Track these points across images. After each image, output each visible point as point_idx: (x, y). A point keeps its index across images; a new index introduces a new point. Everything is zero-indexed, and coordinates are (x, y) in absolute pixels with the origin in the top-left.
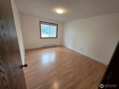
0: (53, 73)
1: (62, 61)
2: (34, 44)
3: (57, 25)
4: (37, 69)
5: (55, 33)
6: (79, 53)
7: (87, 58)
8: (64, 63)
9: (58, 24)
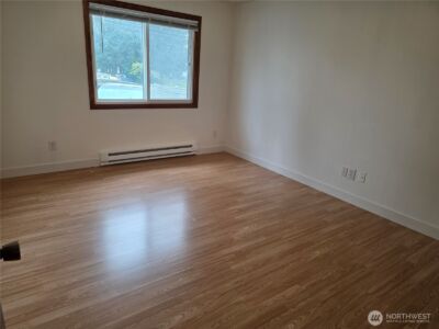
0: (178, 318)
1: (231, 242)
2: (53, 145)
3: (195, 22)
4: (74, 293)
5: (186, 74)
6: (335, 200)
7: (387, 227)
8: (240, 255)
9: (199, 19)
